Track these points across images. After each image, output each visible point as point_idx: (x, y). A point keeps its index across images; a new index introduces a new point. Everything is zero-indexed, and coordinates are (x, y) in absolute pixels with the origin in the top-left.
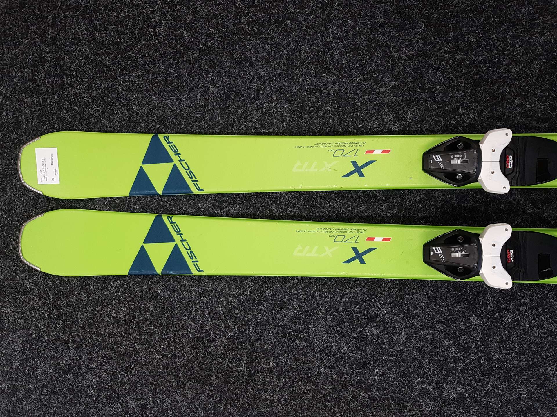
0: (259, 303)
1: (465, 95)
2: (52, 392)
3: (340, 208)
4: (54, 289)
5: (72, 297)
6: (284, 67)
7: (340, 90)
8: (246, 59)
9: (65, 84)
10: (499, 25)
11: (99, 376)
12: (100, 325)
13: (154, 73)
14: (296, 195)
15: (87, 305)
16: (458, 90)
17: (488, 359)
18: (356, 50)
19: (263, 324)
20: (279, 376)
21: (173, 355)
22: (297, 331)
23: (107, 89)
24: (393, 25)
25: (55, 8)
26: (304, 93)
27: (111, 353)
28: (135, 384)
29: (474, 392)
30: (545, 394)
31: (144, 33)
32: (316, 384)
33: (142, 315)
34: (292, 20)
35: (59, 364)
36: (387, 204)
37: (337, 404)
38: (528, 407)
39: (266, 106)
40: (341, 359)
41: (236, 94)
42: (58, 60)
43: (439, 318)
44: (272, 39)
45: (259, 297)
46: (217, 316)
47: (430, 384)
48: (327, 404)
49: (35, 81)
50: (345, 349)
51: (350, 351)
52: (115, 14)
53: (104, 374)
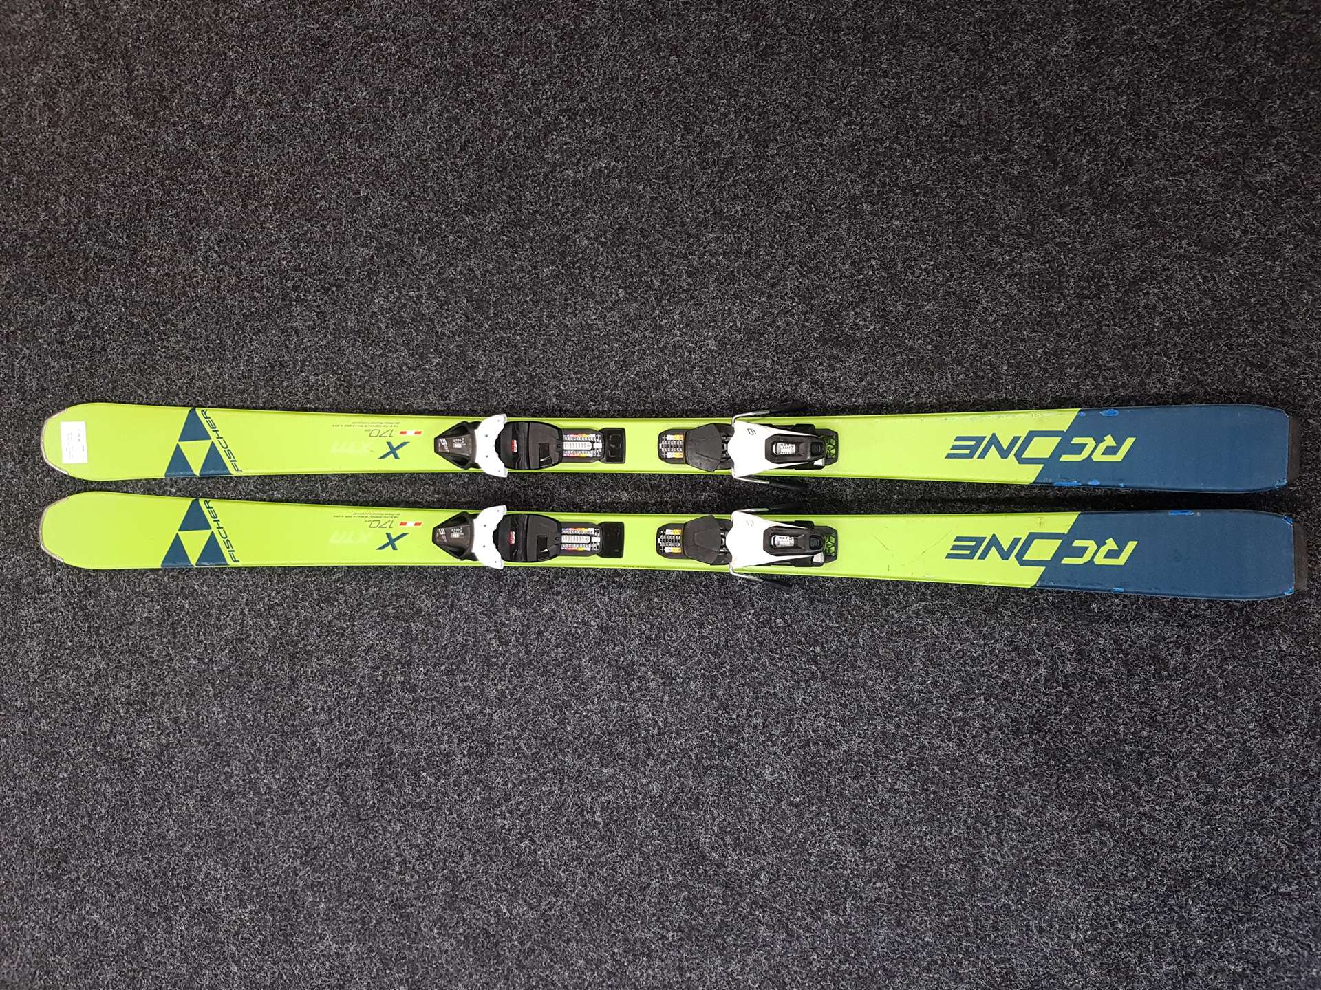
0: (303, 599)
1: (505, 376)
2: (74, 708)
3: (386, 491)
4: (80, 586)
5: (100, 596)
6: (331, 338)
7: (386, 364)
8: (292, 327)
9: (97, 348)
10: (536, 303)
11: (128, 687)
12: (131, 627)
13: (194, 339)
14: (343, 477)
15: (116, 604)
16: (499, 370)
17: (528, 652)
18: (401, 323)
19: (308, 622)
20: (322, 680)
21: (211, 660)
22: (342, 628)
23: (144, 355)
24: (437, 299)
25: (87, 259)
26: (352, 367)
27: (142, 659)
28: (168, 694)
29: (514, 688)
30: (579, 687)
31: (185, 294)
32: (361, 688)
33: (178, 615)
34: (338, 286)
35: (83, 675)
36: (432, 488)
37: (381, 709)
38: (564, 702)
39: (312, 379)
40: (386, 658)
41: (281, 365)
42: (90, 319)
43: (481, 609)
44: (318, 306)
45: (303, 592)
46: (259, 614)
47: (472, 681)
48: (372, 708)
49: (63, 343)
50: (390, 647)
51: (395, 648)
52: (153, 270)
53: (134, 684)
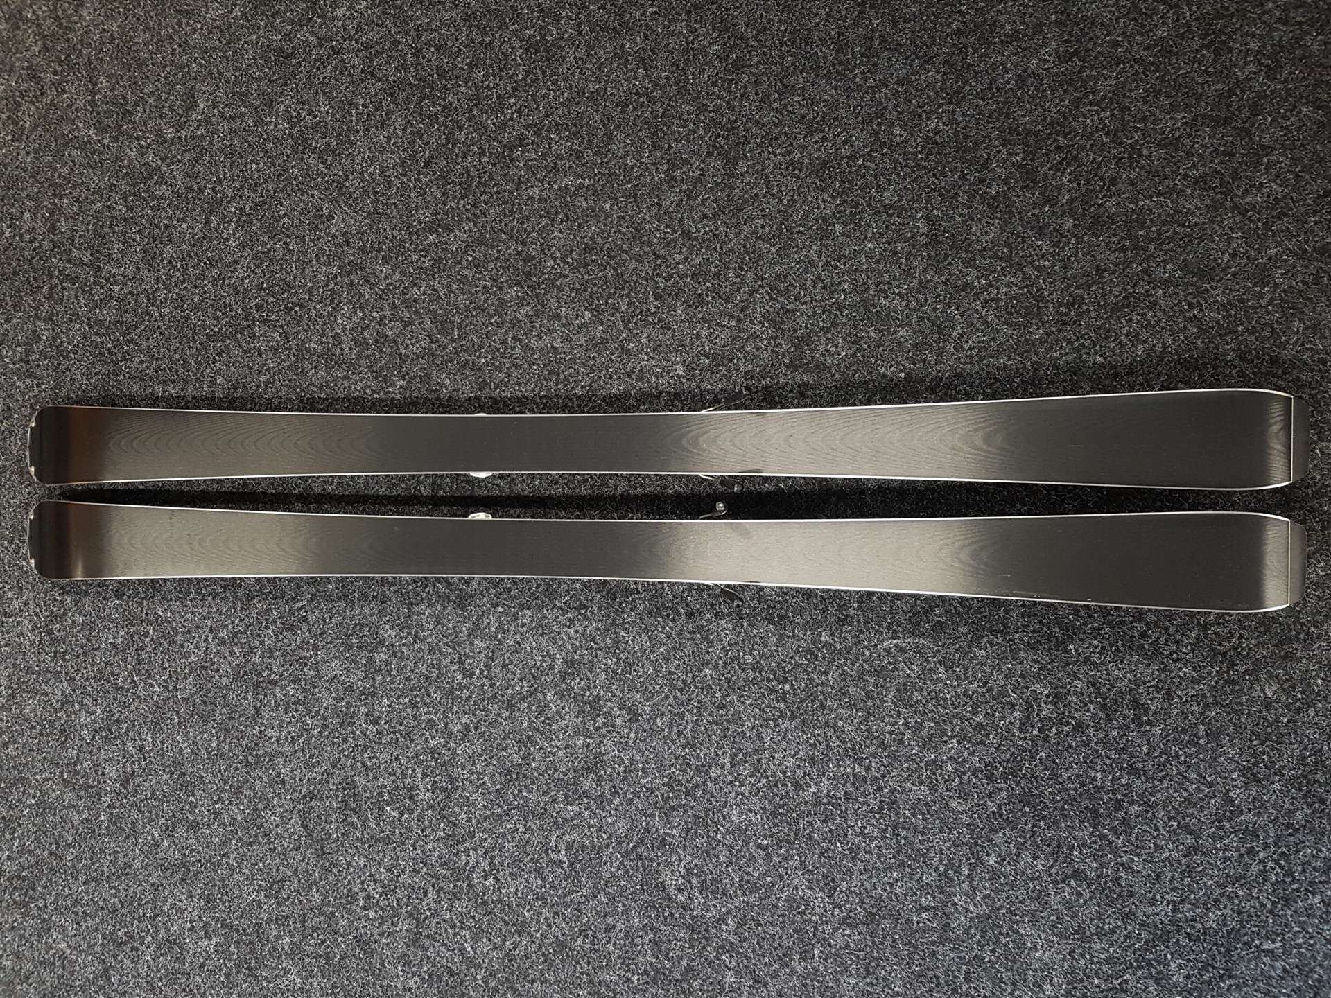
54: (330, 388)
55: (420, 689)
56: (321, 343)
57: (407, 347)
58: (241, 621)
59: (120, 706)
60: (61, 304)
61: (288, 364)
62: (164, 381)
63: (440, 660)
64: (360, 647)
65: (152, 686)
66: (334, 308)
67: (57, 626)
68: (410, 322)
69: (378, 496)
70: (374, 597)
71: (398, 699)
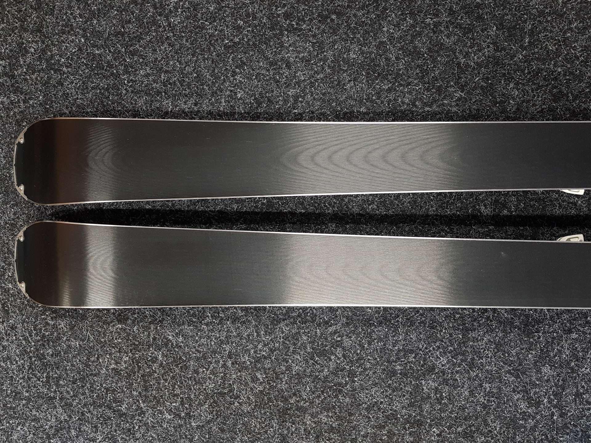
54: (372, 101)
55: (477, 418)
56: (363, 53)
57: (467, 55)
58: (265, 345)
59: (124, 433)
60: (52, 14)
61: (321, 76)
62: (175, 95)
63: (500, 388)
64: (404, 374)
65: (161, 412)
66: (378, 16)
67: (50, 351)
68: (469, 30)
69: (428, 216)
70: (422, 322)
71: (449, 428)
